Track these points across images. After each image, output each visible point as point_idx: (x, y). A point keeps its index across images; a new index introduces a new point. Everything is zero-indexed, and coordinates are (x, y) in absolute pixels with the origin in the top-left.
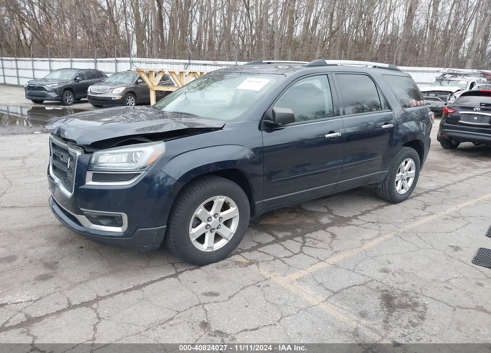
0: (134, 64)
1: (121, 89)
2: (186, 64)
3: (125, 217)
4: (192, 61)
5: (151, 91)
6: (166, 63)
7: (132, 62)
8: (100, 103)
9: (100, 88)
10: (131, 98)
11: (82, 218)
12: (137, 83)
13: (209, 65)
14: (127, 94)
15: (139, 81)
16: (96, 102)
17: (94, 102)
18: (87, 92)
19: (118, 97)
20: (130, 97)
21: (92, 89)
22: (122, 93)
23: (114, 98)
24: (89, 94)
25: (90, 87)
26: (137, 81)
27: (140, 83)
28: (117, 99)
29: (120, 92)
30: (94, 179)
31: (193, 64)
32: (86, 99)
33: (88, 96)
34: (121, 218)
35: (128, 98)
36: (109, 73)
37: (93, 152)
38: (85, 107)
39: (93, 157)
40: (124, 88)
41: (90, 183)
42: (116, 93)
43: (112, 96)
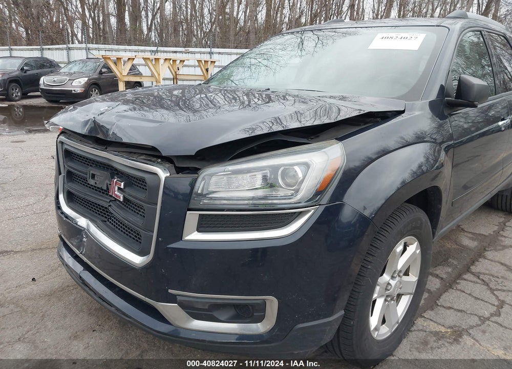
0: (91, 51)
1: (84, 80)
2: (153, 51)
3: (272, 304)
4: (160, 48)
5: (119, 82)
6: (130, 51)
7: (89, 49)
8: (57, 97)
9: (56, 79)
10: (95, 91)
11: (169, 309)
12: (101, 73)
13: (180, 52)
14: (90, 86)
15: (104, 70)
16: (53, 97)
17: (49, 97)
18: (39, 85)
19: (79, 90)
20: (94, 89)
21: (45, 81)
22: (83, 85)
23: (74, 90)
24: (42, 87)
25: (42, 79)
26: (101, 71)
27: (104, 73)
28: (79, 92)
29: (82, 84)
30: (201, 228)
31: (161, 52)
32: (38, 93)
33: (41, 89)
34: (262, 307)
35: (92, 91)
36: (61, 63)
37: (200, 169)
38: (37, 102)
39: (199, 180)
40: (86, 79)
41: (193, 236)
42: (78, 85)
43: (73, 89)
